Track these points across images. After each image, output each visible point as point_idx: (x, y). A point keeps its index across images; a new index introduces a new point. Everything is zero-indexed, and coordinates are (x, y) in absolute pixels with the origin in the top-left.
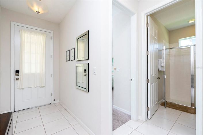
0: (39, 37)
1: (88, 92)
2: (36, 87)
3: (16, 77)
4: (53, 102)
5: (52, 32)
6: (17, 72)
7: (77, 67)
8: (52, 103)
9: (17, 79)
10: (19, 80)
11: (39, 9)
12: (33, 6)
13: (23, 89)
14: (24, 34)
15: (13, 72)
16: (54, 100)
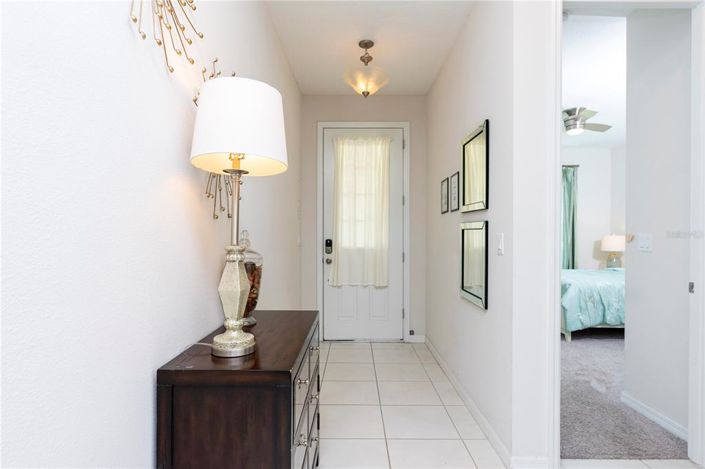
0: (374, 146)
1: (486, 308)
2: (365, 287)
3: (327, 256)
4: (408, 338)
5: (406, 125)
6: (329, 243)
7: (463, 231)
8: (405, 340)
9: (329, 262)
10: (332, 265)
11: (367, 85)
12: (355, 83)
13: (339, 287)
14: (341, 146)
15: (321, 245)
16: (412, 333)
